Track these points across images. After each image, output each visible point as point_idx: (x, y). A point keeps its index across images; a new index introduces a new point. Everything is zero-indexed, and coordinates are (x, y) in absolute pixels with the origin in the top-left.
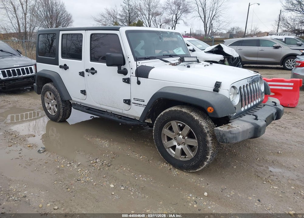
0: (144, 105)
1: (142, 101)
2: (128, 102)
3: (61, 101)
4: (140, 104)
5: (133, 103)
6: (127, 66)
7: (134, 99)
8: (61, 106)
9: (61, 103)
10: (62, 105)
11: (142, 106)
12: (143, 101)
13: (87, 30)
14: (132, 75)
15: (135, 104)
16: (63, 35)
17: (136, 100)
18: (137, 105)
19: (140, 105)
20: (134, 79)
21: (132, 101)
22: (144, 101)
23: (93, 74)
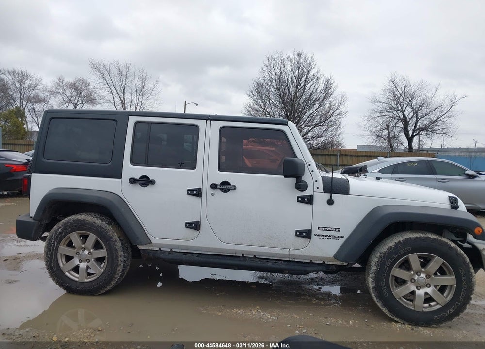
0: (338, 237)
1: (335, 230)
2: (306, 234)
3: (121, 249)
4: (330, 236)
5: (315, 235)
6: (306, 178)
7: (319, 228)
8: (120, 259)
9: (122, 252)
10: (123, 257)
11: (334, 238)
12: (337, 230)
13: (211, 120)
14: (316, 190)
15: (320, 237)
16: (137, 123)
17: (324, 229)
18: (325, 237)
19: (330, 238)
20: (321, 197)
21: (315, 231)
22: (339, 231)
23: (225, 191)
